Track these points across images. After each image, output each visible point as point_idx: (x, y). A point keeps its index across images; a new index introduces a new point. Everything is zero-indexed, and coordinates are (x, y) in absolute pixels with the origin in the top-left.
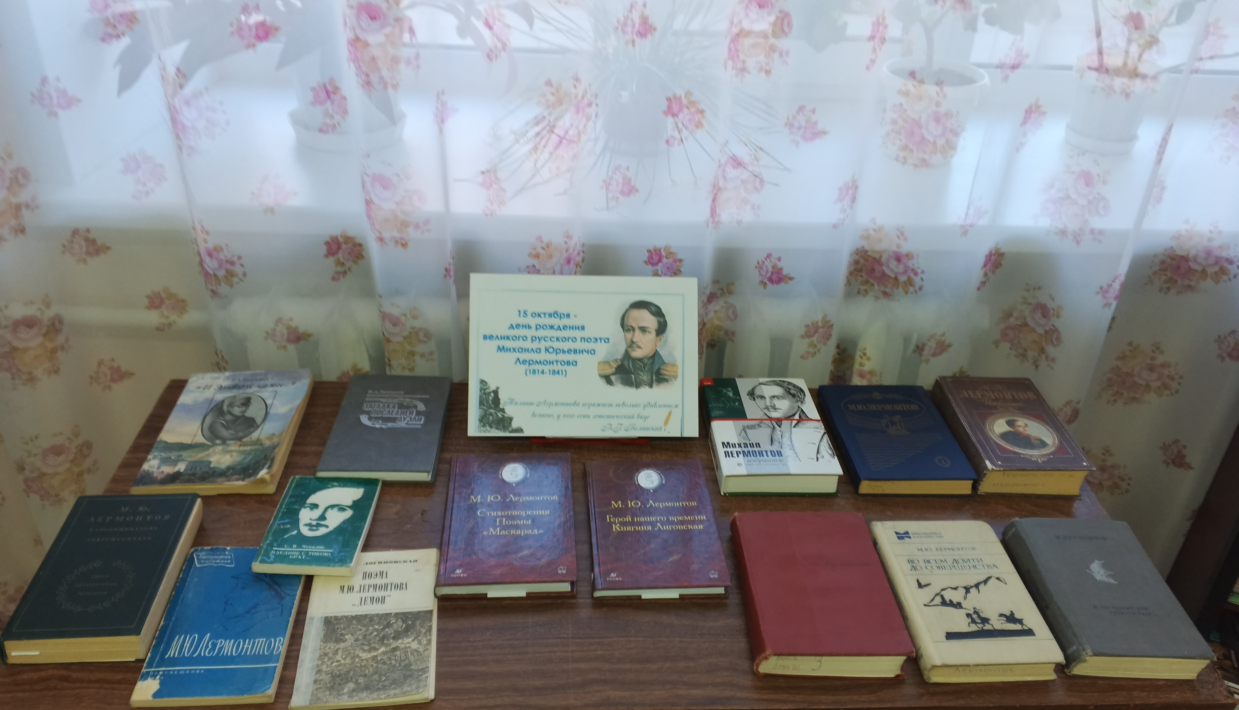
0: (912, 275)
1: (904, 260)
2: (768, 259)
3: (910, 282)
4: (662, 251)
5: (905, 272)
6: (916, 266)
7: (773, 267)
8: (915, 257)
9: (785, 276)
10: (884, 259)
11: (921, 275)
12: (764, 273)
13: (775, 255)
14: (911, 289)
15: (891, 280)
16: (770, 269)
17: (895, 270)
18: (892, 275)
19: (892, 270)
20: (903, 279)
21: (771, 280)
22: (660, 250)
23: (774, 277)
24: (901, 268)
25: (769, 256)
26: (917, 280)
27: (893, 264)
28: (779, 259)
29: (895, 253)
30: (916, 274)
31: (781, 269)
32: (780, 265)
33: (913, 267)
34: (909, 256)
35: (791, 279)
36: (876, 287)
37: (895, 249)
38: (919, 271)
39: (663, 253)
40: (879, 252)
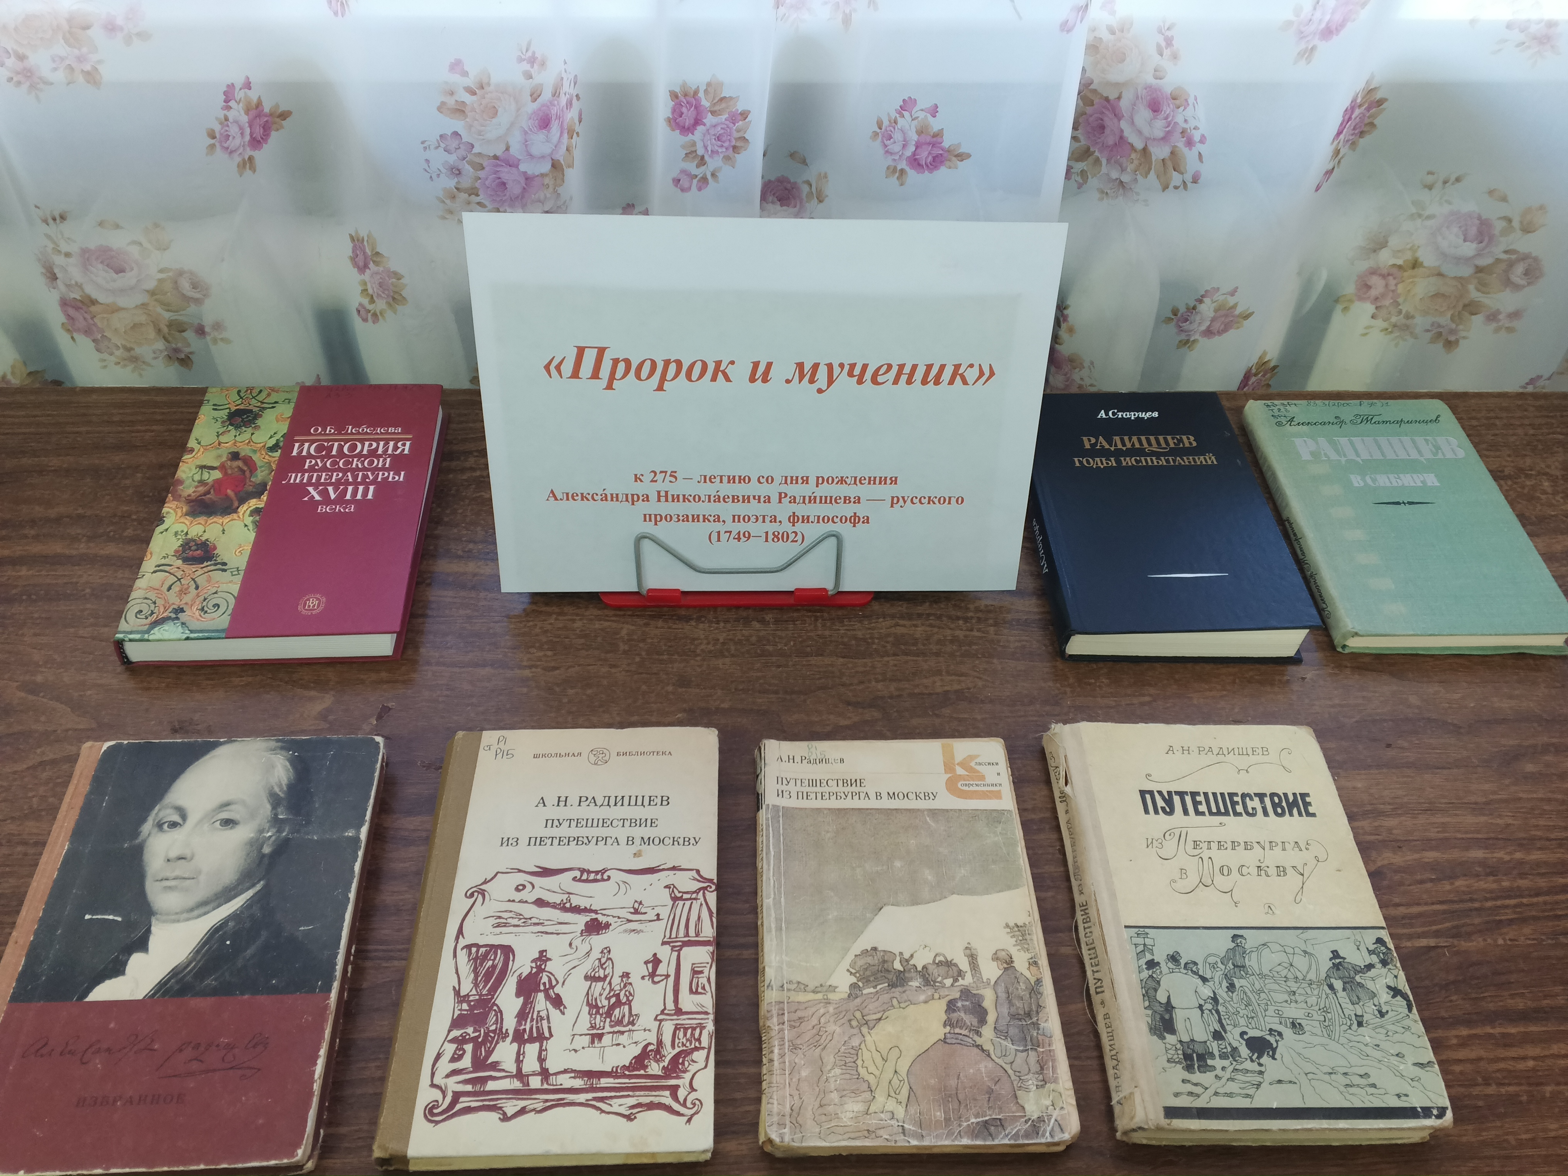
0: (1181, 144)
1: (1167, 109)
2: (906, 114)
3: (1174, 162)
4: (701, 94)
5: (1165, 138)
6: (1192, 124)
7: (920, 132)
8: (1191, 101)
9: (948, 151)
10: (1124, 104)
11: (1199, 147)
12: (897, 148)
13: (924, 103)
14: (1176, 178)
15: (1133, 156)
16: (914, 137)
17: (1146, 132)
18: (1139, 145)
19: (1140, 132)
20: (1159, 152)
21: (915, 162)
22: (696, 92)
23: (924, 155)
24: (1158, 128)
25: (907, 105)
26: (1190, 156)
27: (1143, 115)
28: (934, 111)
29: (1149, 88)
30: (1190, 143)
31: (939, 135)
32: (935, 125)
33: (1185, 126)
34: (1178, 99)
35: (962, 157)
36: (1104, 169)
37: (1150, 79)
38: (1197, 137)
39: (705, 103)
40: (1117, 85)
